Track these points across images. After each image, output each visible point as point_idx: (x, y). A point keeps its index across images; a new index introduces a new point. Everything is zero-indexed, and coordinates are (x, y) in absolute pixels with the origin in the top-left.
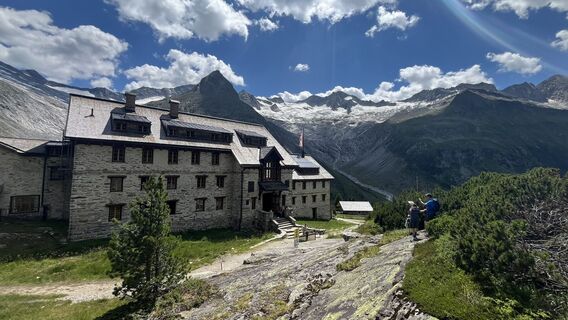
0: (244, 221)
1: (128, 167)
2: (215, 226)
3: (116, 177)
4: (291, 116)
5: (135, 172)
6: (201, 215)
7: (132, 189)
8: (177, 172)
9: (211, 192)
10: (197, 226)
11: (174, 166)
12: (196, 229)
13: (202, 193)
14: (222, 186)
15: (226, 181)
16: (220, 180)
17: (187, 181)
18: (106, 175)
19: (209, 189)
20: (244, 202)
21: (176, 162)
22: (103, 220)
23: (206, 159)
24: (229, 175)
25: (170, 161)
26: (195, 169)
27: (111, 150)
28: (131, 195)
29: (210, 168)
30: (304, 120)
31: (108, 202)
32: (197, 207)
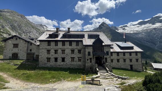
0: (86, 67)
1: (51, 47)
2: (78, 68)
3: (49, 50)
4: (131, 31)
5: (53, 49)
6: (73, 63)
7: (52, 54)
8: (65, 48)
9: (76, 55)
10: (72, 67)
11: (64, 47)
12: (71, 68)
13: (73, 56)
14: (80, 53)
15: (82, 51)
16: (79, 51)
17: (68, 51)
18: (46, 50)
19: (76, 54)
20: (86, 60)
21: (64, 45)
22: (46, 62)
23: (74, 44)
24: (82, 49)
25: (63, 45)
26: (70, 47)
27: (47, 43)
28: (52, 55)
29: (76, 47)
30: (137, 31)
31: (47, 57)
32: (72, 60)
